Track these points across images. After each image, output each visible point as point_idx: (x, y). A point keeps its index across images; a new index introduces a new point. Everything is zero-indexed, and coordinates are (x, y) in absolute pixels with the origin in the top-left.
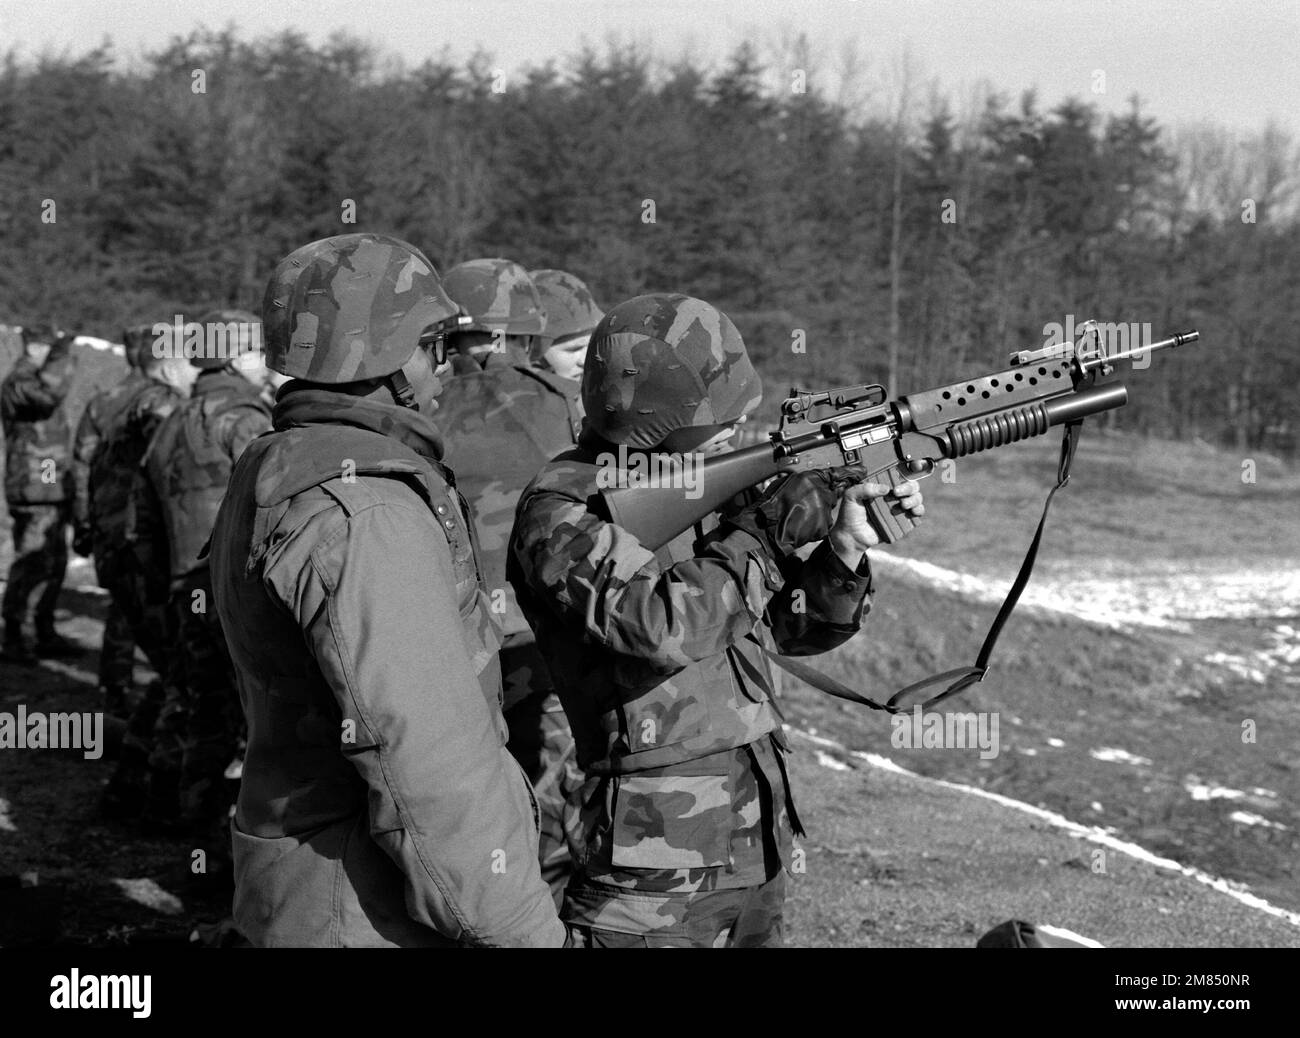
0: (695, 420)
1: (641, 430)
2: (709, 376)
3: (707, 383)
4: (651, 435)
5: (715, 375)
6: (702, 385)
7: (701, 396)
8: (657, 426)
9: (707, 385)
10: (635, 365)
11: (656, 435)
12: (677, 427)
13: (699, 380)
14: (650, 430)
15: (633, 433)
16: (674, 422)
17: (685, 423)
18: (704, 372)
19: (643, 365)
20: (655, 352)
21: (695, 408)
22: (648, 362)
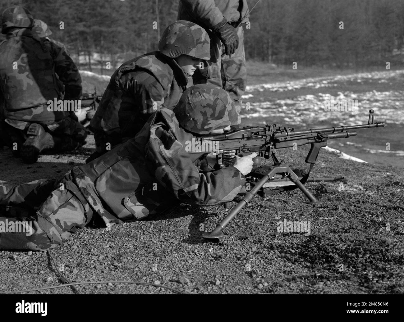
0: (190, 53)
1: (173, 51)
2: (198, 42)
3: (197, 44)
4: (175, 54)
5: (200, 43)
6: (195, 44)
7: (194, 47)
8: (178, 52)
9: (197, 45)
10: (179, 32)
11: (177, 54)
12: (184, 54)
13: (195, 41)
14: (176, 52)
15: (170, 52)
16: (183, 52)
17: (186, 53)
18: (198, 40)
19: (181, 32)
20: (186, 30)
21: (191, 49)
22: (183, 31)
